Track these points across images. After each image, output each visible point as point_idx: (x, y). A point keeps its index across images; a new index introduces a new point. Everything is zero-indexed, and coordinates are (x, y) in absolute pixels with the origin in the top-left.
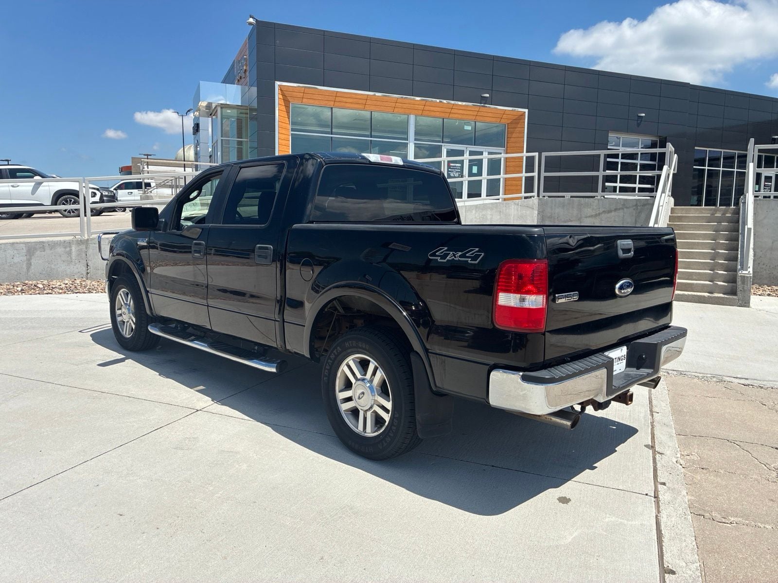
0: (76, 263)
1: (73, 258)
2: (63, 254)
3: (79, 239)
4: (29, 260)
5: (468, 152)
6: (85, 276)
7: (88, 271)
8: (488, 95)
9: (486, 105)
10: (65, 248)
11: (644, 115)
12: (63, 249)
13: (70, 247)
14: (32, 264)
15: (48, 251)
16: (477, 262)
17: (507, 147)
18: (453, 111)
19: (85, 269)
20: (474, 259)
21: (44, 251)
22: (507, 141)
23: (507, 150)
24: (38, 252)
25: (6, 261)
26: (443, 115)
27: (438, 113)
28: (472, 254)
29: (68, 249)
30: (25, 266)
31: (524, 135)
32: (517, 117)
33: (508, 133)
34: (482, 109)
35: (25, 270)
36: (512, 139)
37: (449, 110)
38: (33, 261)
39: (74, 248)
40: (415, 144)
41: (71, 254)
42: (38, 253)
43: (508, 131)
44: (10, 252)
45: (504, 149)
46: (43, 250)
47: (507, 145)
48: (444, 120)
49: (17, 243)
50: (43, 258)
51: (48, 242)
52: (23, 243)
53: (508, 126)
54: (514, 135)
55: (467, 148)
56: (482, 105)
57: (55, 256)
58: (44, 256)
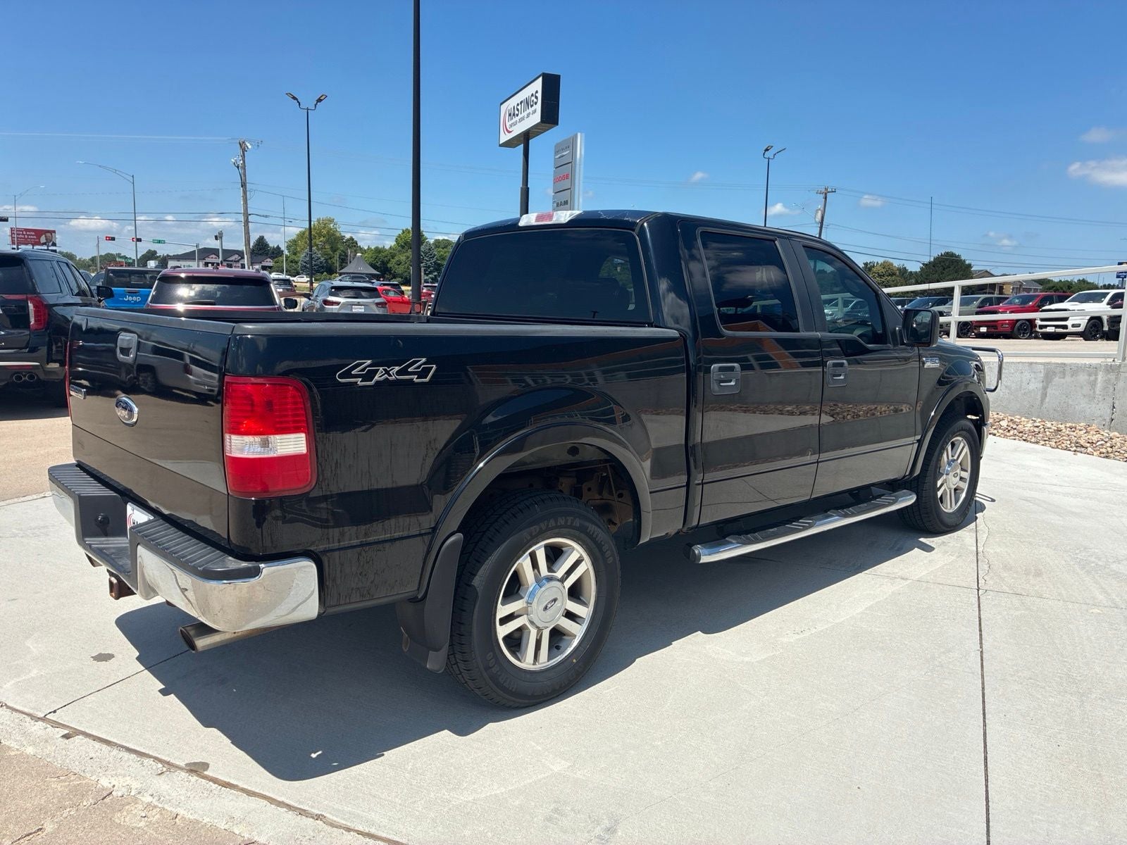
0: (1099, 402)
1: (1098, 392)
2: (1085, 385)
3: (1109, 364)
4: (1045, 388)
6: (1107, 424)
7: (1113, 417)
10: (1090, 375)
12: (1087, 377)
13: (1096, 375)
14: (1048, 395)
15: (1068, 379)
19: (1109, 411)
21: (1064, 378)
24: (1057, 378)
25: (1021, 387)
29: (1092, 378)
30: (1039, 397)
35: (1038, 402)
38: (1049, 391)
39: (1101, 377)
41: (1095, 385)
42: (1056, 380)
44: (1027, 375)
46: (1062, 376)
49: (1036, 363)
50: (1061, 388)
51: (1070, 365)
52: (1041, 364)
57: (1075, 386)
58: (1063, 384)
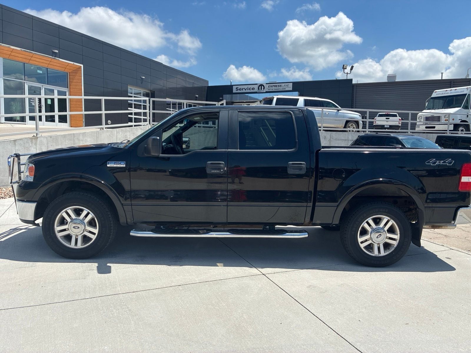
5: (44, 89)
8: (57, 51)
9: (56, 58)
11: (144, 77)
16: (451, 165)
17: (70, 88)
18: (32, 59)
20: (450, 163)
22: (70, 84)
23: (70, 90)
26: (24, 61)
27: (21, 59)
28: (449, 161)
31: (82, 81)
32: (76, 69)
33: (70, 79)
34: (53, 60)
36: (73, 83)
37: (30, 58)
40: (4, 79)
43: (70, 77)
45: (68, 89)
47: (70, 87)
48: (25, 64)
53: (69, 74)
54: (75, 81)
55: (43, 87)
56: (54, 57)
